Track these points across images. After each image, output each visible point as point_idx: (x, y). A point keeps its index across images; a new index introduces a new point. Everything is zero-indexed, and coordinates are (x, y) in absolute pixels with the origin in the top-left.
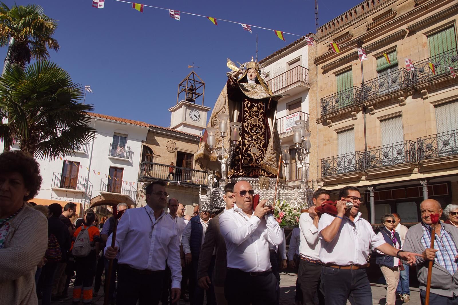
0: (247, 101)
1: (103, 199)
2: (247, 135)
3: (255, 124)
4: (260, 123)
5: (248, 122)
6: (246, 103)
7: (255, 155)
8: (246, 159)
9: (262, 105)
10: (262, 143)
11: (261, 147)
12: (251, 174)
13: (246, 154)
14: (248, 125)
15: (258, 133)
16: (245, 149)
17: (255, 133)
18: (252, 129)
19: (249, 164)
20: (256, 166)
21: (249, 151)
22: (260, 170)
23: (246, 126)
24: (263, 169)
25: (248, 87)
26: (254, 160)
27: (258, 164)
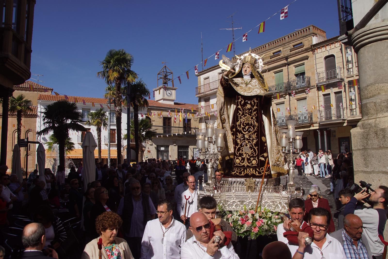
0: (240, 98)
2: (240, 134)
3: (247, 122)
4: (252, 122)
5: (241, 120)
6: (240, 100)
7: (247, 154)
8: (238, 158)
9: (256, 101)
10: (255, 141)
11: (254, 145)
12: (243, 173)
13: (239, 153)
14: (241, 124)
15: (251, 131)
16: (237, 148)
17: (247, 132)
18: (245, 127)
19: (241, 163)
20: (248, 166)
21: (241, 151)
22: (251, 169)
23: (238, 125)
24: (255, 168)
25: (242, 83)
26: (246, 159)
27: (249, 163)
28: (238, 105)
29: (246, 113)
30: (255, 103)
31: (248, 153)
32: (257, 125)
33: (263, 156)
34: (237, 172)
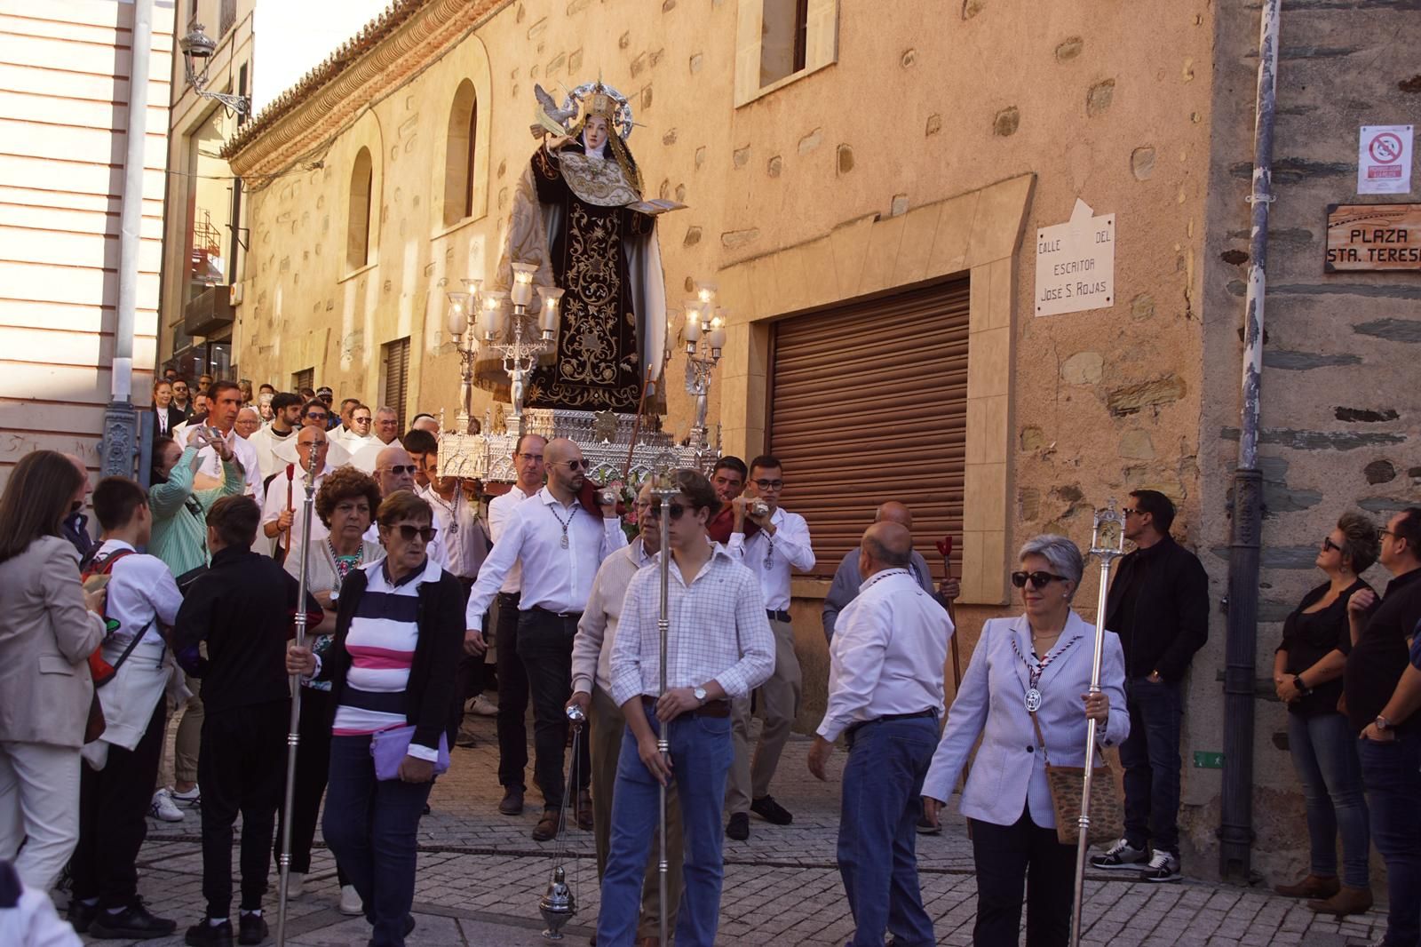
0: (578, 209)
2: (575, 302)
3: (595, 273)
4: (608, 273)
5: (579, 267)
6: (577, 215)
7: (591, 353)
8: (569, 362)
10: (611, 322)
11: (608, 333)
12: (579, 398)
13: (571, 348)
14: (578, 277)
15: (601, 296)
16: (568, 336)
17: (594, 299)
18: (588, 286)
19: (576, 375)
20: (592, 382)
22: (601, 391)
23: (572, 278)
24: (607, 388)
25: (583, 170)
26: (589, 365)
27: (596, 376)
28: (572, 227)
29: (593, 250)
30: (613, 226)
32: (617, 282)
33: (628, 362)
34: (565, 397)
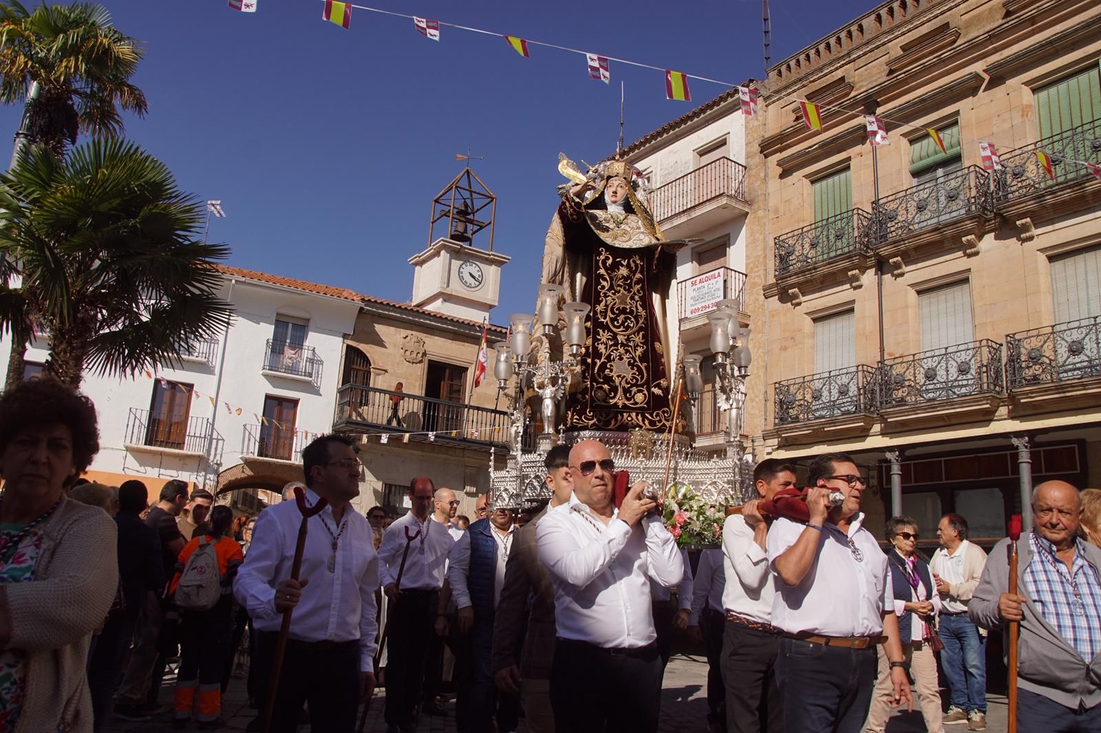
0: (603, 253)
1: (249, 472)
2: (604, 332)
3: (622, 306)
4: (634, 306)
5: (606, 301)
6: (602, 257)
7: (622, 379)
8: (601, 388)
9: (638, 262)
10: (640, 350)
11: (637, 359)
12: (613, 422)
13: (602, 376)
14: (606, 310)
15: (630, 327)
16: (599, 364)
17: (622, 329)
18: (616, 317)
19: (609, 400)
20: (625, 406)
21: (608, 370)
22: (634, 415)
23: (601, 312)
24: (641, 411)
25: (607, 220)
26: (620, 390)
27: (628, 399)
28: (598, 268)
29: (619, 286)
30: (637, 265)
31: (624, 377)
32: (643, 313)
33: (659, 386)
34: (599, 421)
